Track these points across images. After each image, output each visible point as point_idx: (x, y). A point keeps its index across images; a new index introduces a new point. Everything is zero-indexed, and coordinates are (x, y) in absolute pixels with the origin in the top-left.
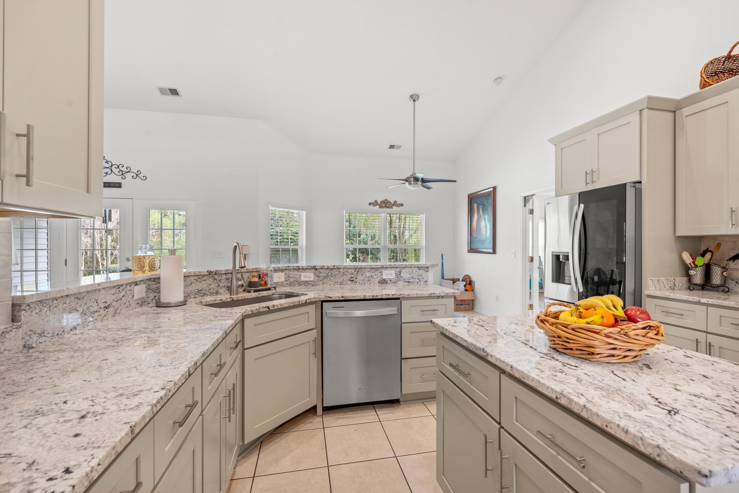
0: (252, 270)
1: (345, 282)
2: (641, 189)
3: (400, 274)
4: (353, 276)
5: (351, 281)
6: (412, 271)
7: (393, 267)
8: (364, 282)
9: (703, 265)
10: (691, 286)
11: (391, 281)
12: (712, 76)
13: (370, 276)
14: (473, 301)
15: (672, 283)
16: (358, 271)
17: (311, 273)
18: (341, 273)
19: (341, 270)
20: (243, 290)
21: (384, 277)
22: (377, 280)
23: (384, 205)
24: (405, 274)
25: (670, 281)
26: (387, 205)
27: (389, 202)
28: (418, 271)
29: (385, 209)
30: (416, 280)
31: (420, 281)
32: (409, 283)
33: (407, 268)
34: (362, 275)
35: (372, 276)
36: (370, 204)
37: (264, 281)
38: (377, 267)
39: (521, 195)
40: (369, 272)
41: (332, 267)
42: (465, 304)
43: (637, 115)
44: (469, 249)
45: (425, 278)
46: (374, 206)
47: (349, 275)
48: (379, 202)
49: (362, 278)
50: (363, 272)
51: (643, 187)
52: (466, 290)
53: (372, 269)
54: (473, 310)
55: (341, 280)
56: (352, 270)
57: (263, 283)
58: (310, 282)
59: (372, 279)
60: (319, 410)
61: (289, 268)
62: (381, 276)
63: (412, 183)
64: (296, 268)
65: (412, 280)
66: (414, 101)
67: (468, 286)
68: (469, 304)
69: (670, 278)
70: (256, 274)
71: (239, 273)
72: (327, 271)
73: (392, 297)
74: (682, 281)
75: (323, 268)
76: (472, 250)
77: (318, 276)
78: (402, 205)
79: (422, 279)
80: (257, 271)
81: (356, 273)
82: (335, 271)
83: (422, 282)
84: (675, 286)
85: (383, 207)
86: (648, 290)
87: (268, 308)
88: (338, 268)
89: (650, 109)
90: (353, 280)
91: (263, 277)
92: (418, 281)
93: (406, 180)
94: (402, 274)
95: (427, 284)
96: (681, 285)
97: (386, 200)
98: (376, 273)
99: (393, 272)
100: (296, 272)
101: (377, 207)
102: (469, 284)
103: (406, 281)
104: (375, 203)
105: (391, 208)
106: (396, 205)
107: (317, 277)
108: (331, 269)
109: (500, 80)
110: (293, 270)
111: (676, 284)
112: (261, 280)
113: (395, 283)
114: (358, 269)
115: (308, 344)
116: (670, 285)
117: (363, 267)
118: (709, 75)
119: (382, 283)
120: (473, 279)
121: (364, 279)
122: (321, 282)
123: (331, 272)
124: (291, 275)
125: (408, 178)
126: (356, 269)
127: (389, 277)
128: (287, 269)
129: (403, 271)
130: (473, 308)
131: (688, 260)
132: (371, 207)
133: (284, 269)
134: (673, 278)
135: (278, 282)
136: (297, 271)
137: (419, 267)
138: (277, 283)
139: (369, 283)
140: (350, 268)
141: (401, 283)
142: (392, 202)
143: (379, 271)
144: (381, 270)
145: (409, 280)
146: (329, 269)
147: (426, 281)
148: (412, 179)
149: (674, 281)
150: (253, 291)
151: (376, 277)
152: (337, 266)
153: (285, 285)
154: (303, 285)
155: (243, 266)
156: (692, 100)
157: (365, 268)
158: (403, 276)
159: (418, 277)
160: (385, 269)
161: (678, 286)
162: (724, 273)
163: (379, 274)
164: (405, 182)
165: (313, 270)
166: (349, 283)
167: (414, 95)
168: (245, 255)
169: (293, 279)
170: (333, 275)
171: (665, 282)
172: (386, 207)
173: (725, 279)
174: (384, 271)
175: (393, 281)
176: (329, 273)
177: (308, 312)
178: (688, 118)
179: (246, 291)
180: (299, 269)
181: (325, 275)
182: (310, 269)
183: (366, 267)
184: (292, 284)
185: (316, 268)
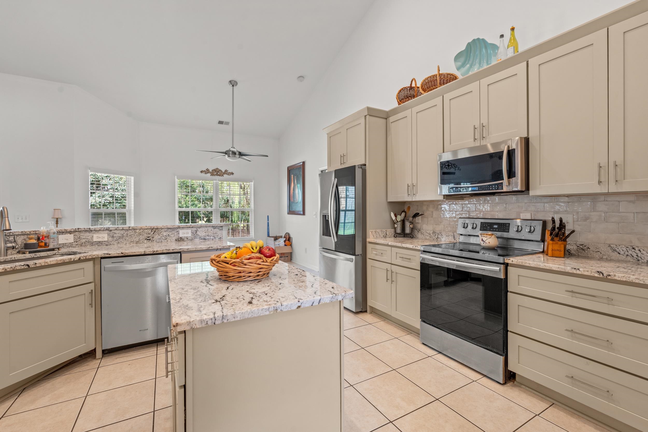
0: (29, 233)
1: (141, 241)
2: (366, 170)
3: (196, 233)
4: (149, 236)
5: (148, 240)
6: (207, 230)
7: (189, 227)
8: (161, 240)
9: (401, 221)
10: (396, 235)
11: (187, 239)
12: (405, 98)
13: (167, 235)
14: (291, 253)
15: (385, 233)
16: (155, 231)
17: (104, 234)
18: (137, 234)
19: (137, 231)
20: (18, 252)
21: (181, 235)
22: (174, 238)
23: (216, 173)
24: (201, 233)
25: (383, 232)
26: (219, 173)
27: (220, 170)
28: (213, 229)
29: (216, 176)
30: (212, 237)
31: (215, 238)
32: (204, 240)
33: (203, 228)
34: (159, 234)
35: (169, 235)
36: (202, 172)
37: (44, 243)
38: (174, 227)
39: (319, 169)
40: (165, 231)
41: (128, 228)
42: (285, 257)
43: (363, 119)
44: (288, 212)
45: (219, 235)
46: (206, 173)
47: (145, 234)
48: (211, 170)
49: (159, 237)
50: (160, 232)
51: (367, 168)
52: (285, 245)
53: (169, 229)
54: (291, 261)
55: (137, 239)
56: (149, 231)
57: (43, 244)
58: (104, 243)
59: (169, 238)
60: (99, 353)
61: (80, 230)
62: (178, 235)
63: (231, 156)
64: (87, 230)
65: (207, 237)
66: (233, 86)
67: (287, 241)
68: (287, 257)
69: (383, 230)
70: (36, 236)
71: (12, 235)
72: (122, 232)
73: (172, 251)
74: (390, 231)
75: (118, 229)
76: (291, 212)
77: (113, 237)
78: (232, 174)
79: (217, 236)
80: (36, 233)
81: (152, 233)
82: (131, 231)
83: (217, 239)
84: (387, 235)
85: (214, 175)
86: (370, 238)
87: (28, 265)
88: (133, 229)
89: (370, 115)
90: (150, 239)
91: (43, 239)
92: (213, 238)
93: (226, 153)
94: (198, 233)
95: (221, 240)
96: (390, 234)
97: (217, 169)
98: (173, 232)
99: (189, 231)
100: (87, 234)
101: (209, 175)
102: (288, 239)
103: (202, 238)
104: (207, 171)
105: (222, 176)
106: (227, 174)
107: (111, 238)
108: (126, 230)
109: (301, 78)
110: (84, 232)
111: (387, 234)
112: (40, 241)
113: (192, 240)
114: (154, 229)
115: (83, 296)
116: (383, 235)
117: (159, 227)
118: (403, 97)
119: (179, 241)
120: (291, 236)
121: (161, 238)
122: (116, 242)
123: (126, 232)
124: (82, 236)
125: (227, 151)
126: (152, 229)
127: (186, 235)
128: (77, 231)
129: (198, 230)
130: (291, 259)
131: (394, 218)
132: (203, 174)
133: (73, 230)
134: (385, 230)
135: (66, 243)
136: (89, 233)
137: (214, 227)
138: (63, 244)
139: (165, 241)
140: (147, 229)
141: (197, 241)
142: (223, 171)
143: (176, 231)
144: (178, 230)
145: (205, 238)
146: (124, 230)
147: (220, 238)
148: (231, 153)
149: (386, 232)
150: (28, 253)
151: (173, 236)
152: (132, 227)
153: (75, 246)
154: (97, 245)
155: (8, 228)
156: (394, 112)
157: (162, 229)
158: (199, 234)
159: (214, 235)
160: (182, 229)
161: (388, 235)
162: (411, 226)
163: (176, 233)
164: (225, 154)
165: (107, 232)
166: (145, 241)
167: (233, 81)
168: (57, 219)
169: (84, 240)
170: (129, 235)
171: (380, 232)
172: (217, 175)
173: (412, 229)
174: (180, 231)
175: (190, 238)
176: (124, 233)
177: (84, 268)
178: (392, 124)
179: (21, 252)
180: (91, 231)
181: (120, 235)
182: (103, 230)
183: (163, 227)
184: (84, 244)
185: (110, 229)
